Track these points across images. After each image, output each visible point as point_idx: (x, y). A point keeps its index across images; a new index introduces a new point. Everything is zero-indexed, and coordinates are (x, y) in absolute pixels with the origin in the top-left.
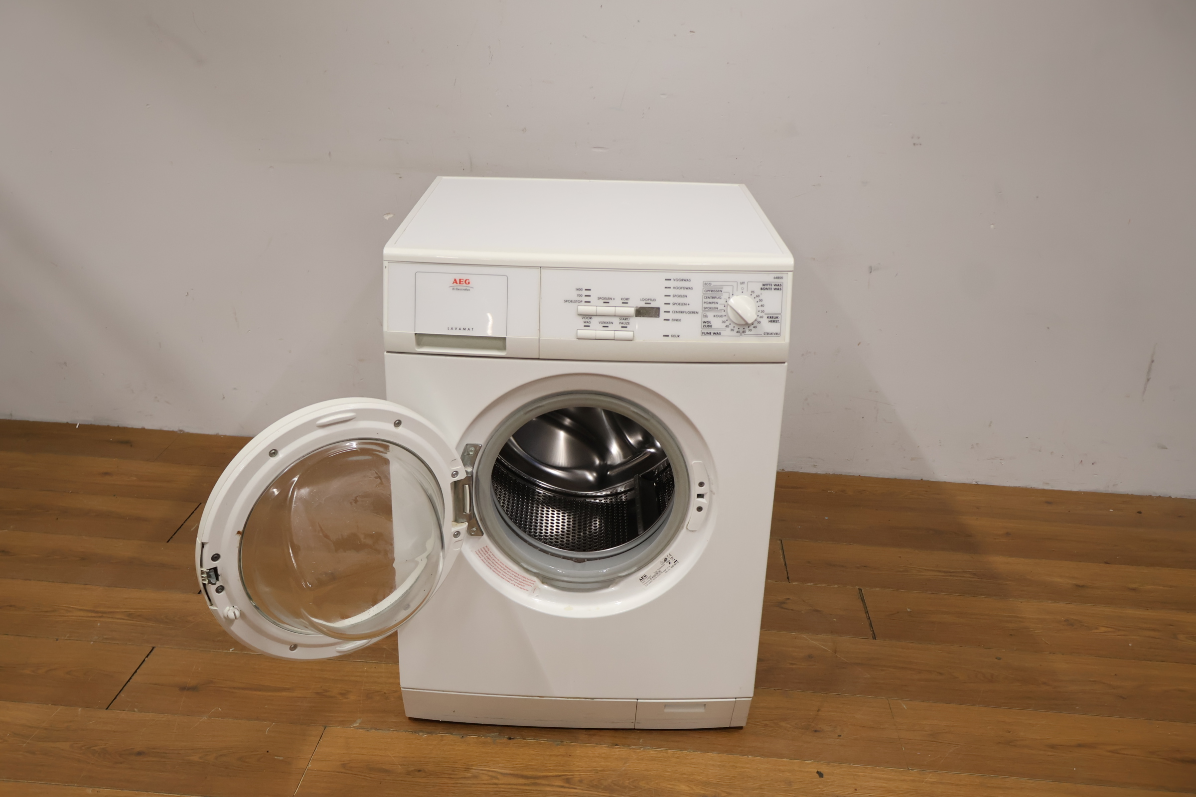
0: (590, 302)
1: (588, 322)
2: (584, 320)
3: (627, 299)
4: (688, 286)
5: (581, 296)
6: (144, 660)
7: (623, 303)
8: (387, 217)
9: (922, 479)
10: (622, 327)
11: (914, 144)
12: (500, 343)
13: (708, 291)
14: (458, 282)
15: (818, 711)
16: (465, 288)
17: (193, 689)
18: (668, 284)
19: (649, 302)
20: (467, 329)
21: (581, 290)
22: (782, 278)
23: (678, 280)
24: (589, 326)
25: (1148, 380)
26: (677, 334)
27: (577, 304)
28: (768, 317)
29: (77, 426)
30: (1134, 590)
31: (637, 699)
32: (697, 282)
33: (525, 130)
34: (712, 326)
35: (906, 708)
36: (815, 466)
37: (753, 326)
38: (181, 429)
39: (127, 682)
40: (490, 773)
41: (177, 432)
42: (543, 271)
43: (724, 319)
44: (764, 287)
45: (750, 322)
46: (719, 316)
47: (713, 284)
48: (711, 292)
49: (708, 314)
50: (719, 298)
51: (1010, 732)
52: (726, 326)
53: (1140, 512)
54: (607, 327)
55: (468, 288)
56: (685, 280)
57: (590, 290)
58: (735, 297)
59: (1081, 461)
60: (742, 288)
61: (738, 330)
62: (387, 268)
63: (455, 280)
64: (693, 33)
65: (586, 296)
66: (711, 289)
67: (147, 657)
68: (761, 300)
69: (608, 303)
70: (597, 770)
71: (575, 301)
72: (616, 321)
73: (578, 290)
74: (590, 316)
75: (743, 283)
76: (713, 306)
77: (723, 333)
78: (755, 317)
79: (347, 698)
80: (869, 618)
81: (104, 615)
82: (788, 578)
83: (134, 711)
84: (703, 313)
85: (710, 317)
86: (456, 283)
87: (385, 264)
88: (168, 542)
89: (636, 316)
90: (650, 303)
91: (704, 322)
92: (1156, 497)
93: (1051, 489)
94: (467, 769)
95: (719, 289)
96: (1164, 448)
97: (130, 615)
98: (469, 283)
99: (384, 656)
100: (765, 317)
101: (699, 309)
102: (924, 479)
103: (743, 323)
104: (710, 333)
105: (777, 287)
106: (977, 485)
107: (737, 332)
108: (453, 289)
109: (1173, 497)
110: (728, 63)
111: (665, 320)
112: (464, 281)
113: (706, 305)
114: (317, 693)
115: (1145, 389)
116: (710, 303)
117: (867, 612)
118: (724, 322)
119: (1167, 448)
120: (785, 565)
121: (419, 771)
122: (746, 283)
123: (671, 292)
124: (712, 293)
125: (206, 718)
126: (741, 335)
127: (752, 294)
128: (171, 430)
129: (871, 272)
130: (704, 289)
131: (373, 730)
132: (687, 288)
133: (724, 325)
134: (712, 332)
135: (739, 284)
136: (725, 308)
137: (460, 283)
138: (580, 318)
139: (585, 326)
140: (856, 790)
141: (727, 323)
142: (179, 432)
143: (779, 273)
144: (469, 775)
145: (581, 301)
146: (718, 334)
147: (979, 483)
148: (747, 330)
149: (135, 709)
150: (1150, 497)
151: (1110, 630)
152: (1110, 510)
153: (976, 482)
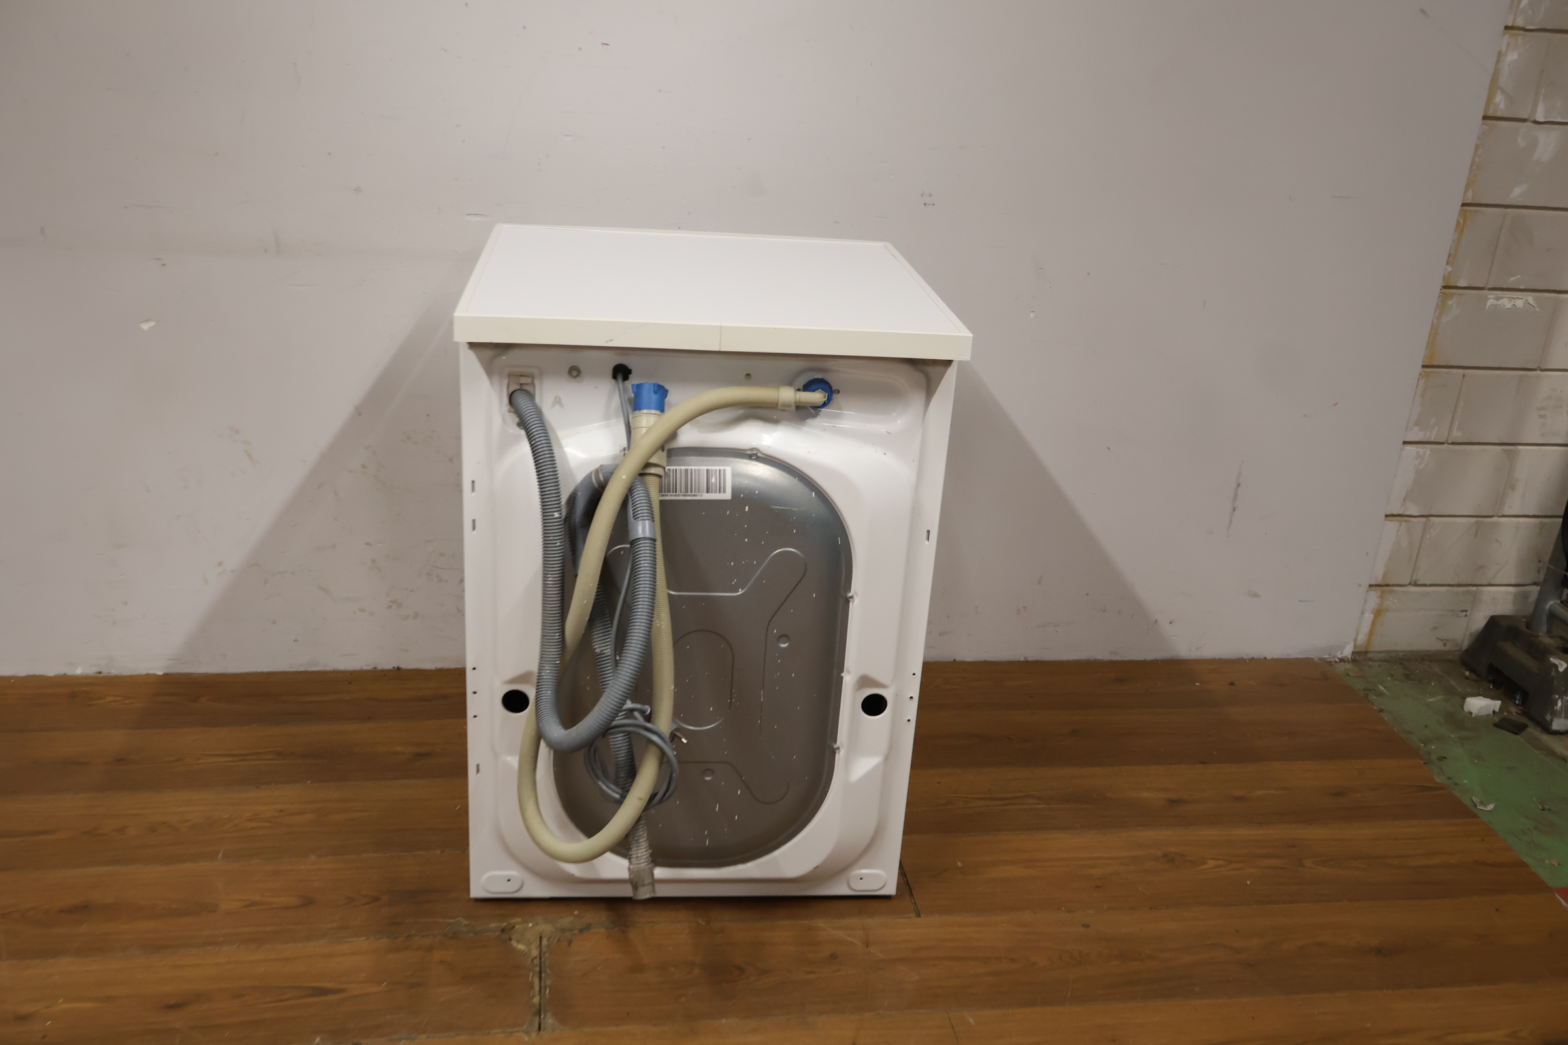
8: (145, 326)
9: (955, 660)
11: (925, 204)
25: (1234, 510)
30: (1241, 799)
33: (358, 190)
35: (973, 1024)
53: (1232, 684)
59: (1156, 621)
64: (606, 46)
80: (908, 884)
92: (1249, 659)
93: (1120, 659)
96: (1256, 595)
102: (959, 658)
106: (1026, 663)
109: (1269, 657)
110: (660, 90)
115: (1231, 522)
117: (904, 875)
119: (1259, 596)
147: (1030, 659)
150: (1240, 662)
151: (1221, 862)
152: (1197, 684)
153: (1025, 658)
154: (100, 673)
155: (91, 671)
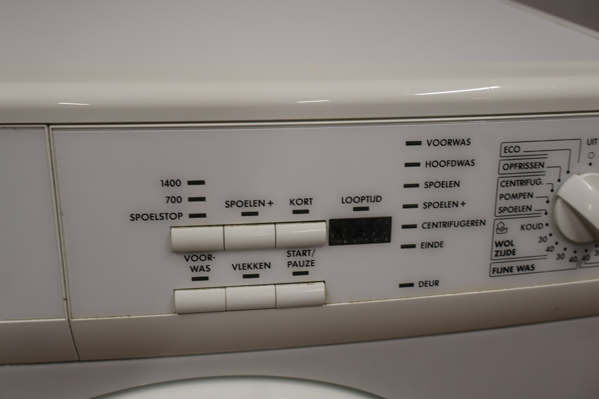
0: (204, 216)
1: (202, 269)
2: (191, 263)
3: (306, 202)
4: (466, 159)
5: (176, 200)
7: (295, 212)
13: (511, 166)
18: (413, 153)
19: (364, 204)
21: (176, 183)
23: (440, 142)
24: (206, 278)
26: (432, 279)
27: (167, 222)
34: (517, 253)
43: (545, 231)
46: (532, 227)
47: (524, 147)
48: (518, 170)
49: (508, 223)
50: (535, 182)
52: (548, 250)
54: (256, 276)
56: (457, 142)
57: (201, 181)
58: (573, 177)
60: (591, 155)
61: (573, 255)
65: (191, 199)
66: (519, 162)
71: (162, 217)
72: (279, 259)
73: (167, 184)
74: (206, 253)
75: (593, 142)
76: (520, 202)
77: (539, 265)
84: (497, 222)
85: (513, 229)
89: (331, 244)
90: (367, 209)
91: (499, 244)
95: (538, 160)
103: (588, 238)
104: (510, 270)
107: (571, 260)
111: (403, 247)
113: (503, 203)
116: (514, 196)
118: (543, 239)
123: (421, 174)
124: (521, 170)
126: (578, 265)
130: (503, 163)
132: (461, 163)
133: (544, 246)
134: (515, 265)
135: (585, 143)
136: (547, 207)
138: (180, 258)
141: (551, 242)
145: (180, 215)
146: (528, 268)
148: (593, 253)
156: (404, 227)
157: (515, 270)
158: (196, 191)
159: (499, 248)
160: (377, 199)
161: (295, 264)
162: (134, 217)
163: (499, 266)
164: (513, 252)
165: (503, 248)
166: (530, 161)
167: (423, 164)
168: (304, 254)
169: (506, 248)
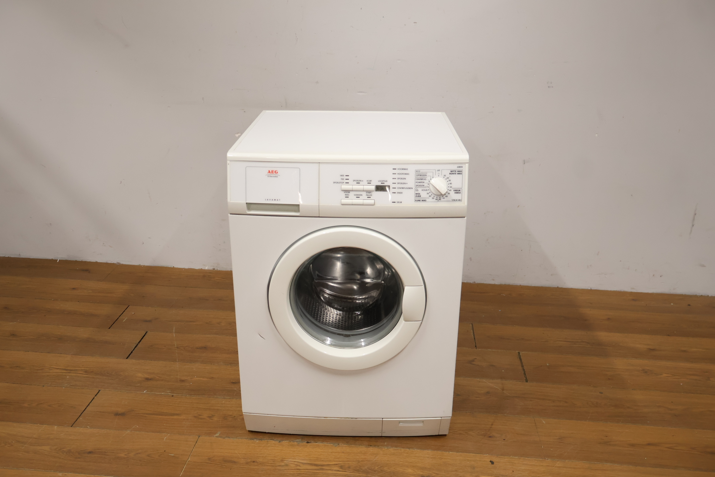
0: (348, 183)
1: (347, 195)
2: (345, 194)
3: (370, 181)
4: (406, 173)
5: (343, 179)
6: (94, 398)
7: (368, 183)
9: (558, 287)
10: (368, 197)
11: (549, 87)
12: (296, 208)
14: (271, 172)
15: (492, 425)
16: (275, 176)
17: (123, 414)
18: (395, 171)
20: (276, 200)
21: (343, 176)
22: (462, 167)
23: (401, 169)
24: (348, 197)
25: (693, 226)
26: (400, 201)
27: (341, 184)
28: (454, 191)
29: (58, 261)
30: (684, 351)
31: (383, 419)
32: (412, 170)
33: (317, 82)
34: (421, 196)
35: (545, 423)
36: (493, 280)
37: (445, 196)
38: (118, 262)
39: (84, 411)
40: (296, 463)
41: (116, 264)
42: (320, 165)
43: (428, 192)
44: (451, 172)
45: (443, 193)
46: (425, 190)
47: (421, 171)
49: (418, 189)
50: (425, 179)
51: (607, 437)
53: (689, 305)
54: (359, 197)
55: (277, 176)
56: (404, 169)
57: (348, 176)
58: (434, 179)
59: (654, 275)
60: (439, 174)
61: (437, 198)
62: (229, 165)
63: (269, 171)
64: (416, 24)
65: (346, 179)
66: (420, 174)
67: (96, 396)
68: (450, 180)
69: (359, 183)
70: (359, 461)
71: (340, 183)
72: (364, 194)
74: (349, 191)
75: (439, 170)
76: (421, 184)
77: (427, 200)
78: (446, 190)
79: (212, 420)
80: (524, 370)
81: (71, 372)
82: (476, 346)
83: (87, 428)
84: (416, 188)
85: (420, 190)
86: (270, 173)
87: (228, 162)
88: (109, 328)
89: (376, 191)
90: (384, 183)
92: (700, 296)
93: (636, 292)
94: (282, 461)
95: (425, 174)
97: (86, 372)
98: (277, 173)
99: (235, 394)
100: (453, 190)
101: (413, 186)
103: (440, 194)
105: (459, 172)
106: (591, 290)
108: (268, 176)
109: (710, 295)
110: (437, 41)
111: (393, 193)
112: (274, 172)
113: (417, 184)
114: (195, 417)
115: (691, 231)
116: (420, 182)
117: (523, 366)
118: (428, 194)
119: (705, 266)
120: (474, 338)
121: (254, 462)
122: (441, 171)
123: (396, 176)
124: (421, 177)
125: (129, 432)
126: (438, 201)
127: (445, 177)
128: (113, 262)
129: (524, 164)
130: (416, 174)
131: (227, 438)
132: (406, 174)
134: (421, 199)
135: (436, 171)
136: (428, 185)
137: (272, 173)
138: (343, 192)
139: (346, 197)
140: (513, 471)
141: (430, 194)
142: (117, 264)
143: (460, 164)
144: (283, 464)
145: (343, 183)
146: (424, 200)
147: (593, 289)
148: (442, 198)
149: (88, 427)
150: (696, 296)
151: (669, 375)
152: (672, 304)
153: (591, 288)
154: (214, 269)
155: (211, 268)
156: (393, 188)
157: (421, 201)
158: (347, 177)
159: (416, 195)
160: (386, 181)
161: (368, 195)
162: (334, 183)
163: (417, 199)
164: (420, 196)
165: (418, 195)
166: (423, 174)
167: (397, 174)
168: (370, 193)
169: (419, 195)
